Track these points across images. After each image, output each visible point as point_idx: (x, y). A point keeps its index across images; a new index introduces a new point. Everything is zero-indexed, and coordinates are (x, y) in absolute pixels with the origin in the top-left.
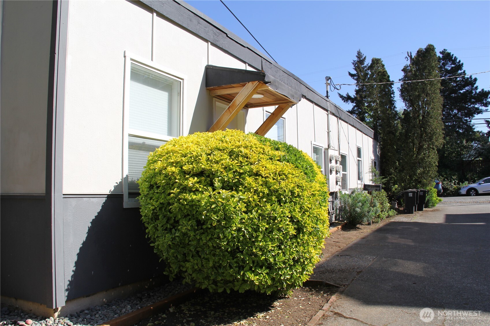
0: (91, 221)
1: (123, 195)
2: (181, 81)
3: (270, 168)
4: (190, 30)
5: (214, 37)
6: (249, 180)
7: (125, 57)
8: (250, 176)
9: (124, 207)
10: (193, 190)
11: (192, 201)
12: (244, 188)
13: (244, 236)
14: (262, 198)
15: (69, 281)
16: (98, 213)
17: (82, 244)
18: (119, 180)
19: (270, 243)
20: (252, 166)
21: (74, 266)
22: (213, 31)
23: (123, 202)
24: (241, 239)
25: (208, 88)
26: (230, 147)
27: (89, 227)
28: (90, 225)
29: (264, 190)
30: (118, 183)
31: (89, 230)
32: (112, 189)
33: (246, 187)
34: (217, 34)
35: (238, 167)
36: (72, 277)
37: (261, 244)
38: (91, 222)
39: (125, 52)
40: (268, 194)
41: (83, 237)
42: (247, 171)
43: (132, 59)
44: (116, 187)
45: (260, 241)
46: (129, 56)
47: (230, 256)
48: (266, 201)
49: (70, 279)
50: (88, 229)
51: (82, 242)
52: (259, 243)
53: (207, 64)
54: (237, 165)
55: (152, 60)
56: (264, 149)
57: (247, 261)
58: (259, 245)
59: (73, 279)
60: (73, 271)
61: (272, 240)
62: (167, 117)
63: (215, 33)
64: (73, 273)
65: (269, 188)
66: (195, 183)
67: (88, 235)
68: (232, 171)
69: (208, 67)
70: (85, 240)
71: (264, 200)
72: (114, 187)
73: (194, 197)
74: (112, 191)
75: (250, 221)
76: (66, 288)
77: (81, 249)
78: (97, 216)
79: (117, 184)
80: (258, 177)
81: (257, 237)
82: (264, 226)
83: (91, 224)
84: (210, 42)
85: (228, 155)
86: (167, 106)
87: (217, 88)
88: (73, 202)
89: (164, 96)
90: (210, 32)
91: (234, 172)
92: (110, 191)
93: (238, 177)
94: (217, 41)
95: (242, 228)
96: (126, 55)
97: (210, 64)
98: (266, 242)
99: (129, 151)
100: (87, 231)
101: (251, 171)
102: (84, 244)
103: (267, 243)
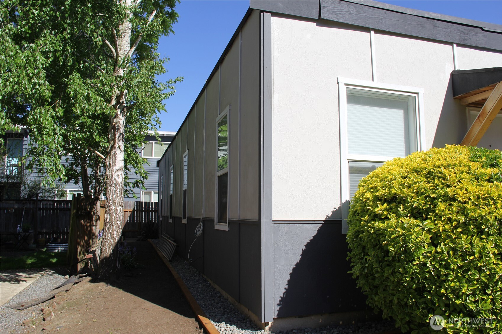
0: (306, 244)
1: (341, 221)
2: (416, 95)
3: (471, 191)
4: (423, 37)
5: (460, 36)
6: (441, 206)
7: (338, 83)
8: (444, 201)
9: (343, 234)
10: (383, 217)
11: (379, 230)
12: (435, 217)
13: (429, 272)
14: (456, 227)
15: (281, 297)
16: (313, 237)
17: (296, 265)
18: (338, 205)
19: (466, 285)
20: (448, 190)
21: (287, 285)
22: (459, 30)
23: (342, 228)
24: (427, 276)
25: (455, 97)
26: (429, 166)
27: (304, 249)
28: (304, 248)
29: (459, 219)
30: (337, 209)
31: (303, 253)
32: (330, 214)
33: (437, 214)
34: (466, 32)
35: (431, 191)
36: (284, 294)
37: (452, 284)
38: (305, 246)
39: (337, 79)
40: (464, 223)
41: (297, 258)
42: (441, 196)
43: (346, 84)
44: (334, 213)
45: (451, 281)
46: (342, 81)
47: (417, 295)
48: (461, 232)
49: (282, 296)
50: (302, 251)
51: (296, 263)
52: (449, 283)
53: (453, 70)
54: (431, 188)
55: (373, 81)
56: (469, 167)
57: (436, 303)
58: (450, 285)
59: (285, 296)
60: (285, 289)
61: (469, 281)
62: (404, 137)
63: (462, 31)
64: (285, 291)
65: (466, 215)
66: (385, 210)
67: (302, 257)
68: (424, 196)
69: (454, 73)
70: (298, 262)
71: (459, 230)
72: (332, 212)
73: (381, 225)
74: (329, 216)
75: (439, 255)
76: (278, 302)
77: (294, 269)
78: (312, 239)
79: (335, 210)
80: (453, 203)
81: (447, 275)
82: (456, 263)
83: (306, 247)
84: (455, 43)
85: (425, 177)
86: (403, 124)
87: (466, 95)
88: (285, 227)
89: (398, 114)
90: (455, 32)
91: (426, 197)
92: (327, 216)
93: (429, 203)
94: (467, 40)
95: (427, 264)
96: (339, 82)
97: (457, 69)
98: (460, 283)
99: (350, 176)
100: (301, 253)
101: (446, 195)
102: (297, 265)
103: (461, 285)
